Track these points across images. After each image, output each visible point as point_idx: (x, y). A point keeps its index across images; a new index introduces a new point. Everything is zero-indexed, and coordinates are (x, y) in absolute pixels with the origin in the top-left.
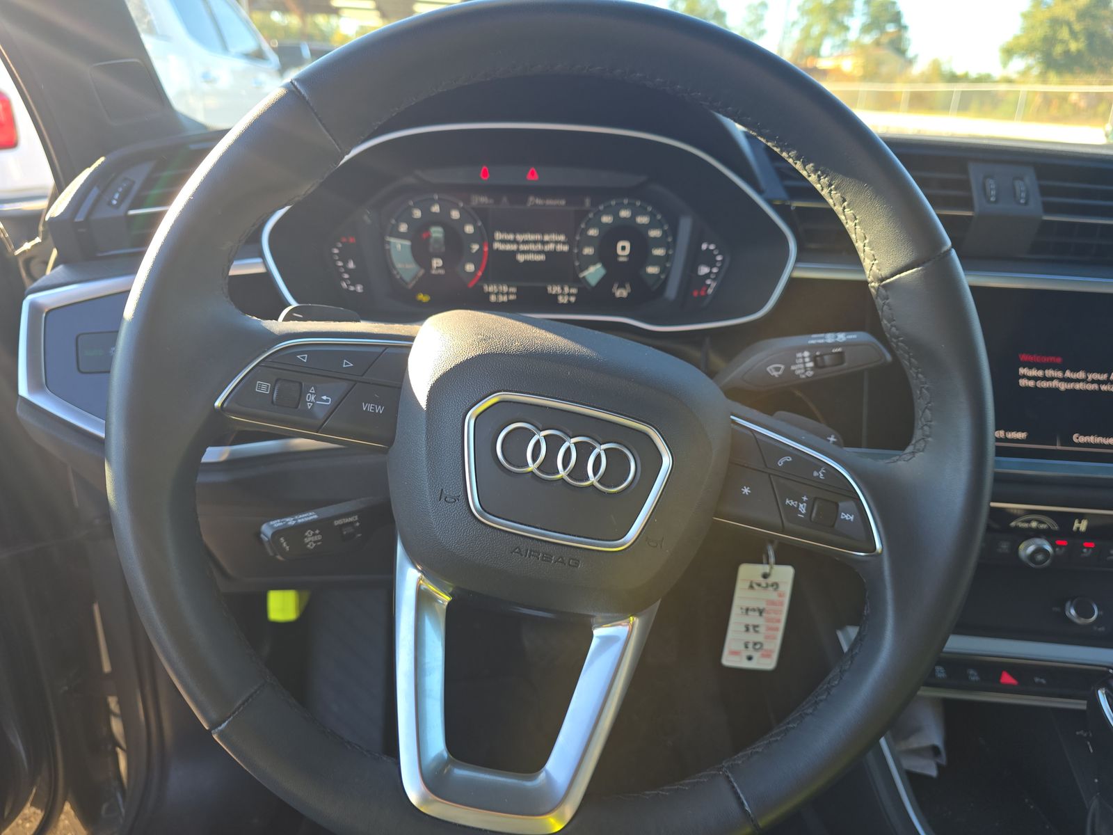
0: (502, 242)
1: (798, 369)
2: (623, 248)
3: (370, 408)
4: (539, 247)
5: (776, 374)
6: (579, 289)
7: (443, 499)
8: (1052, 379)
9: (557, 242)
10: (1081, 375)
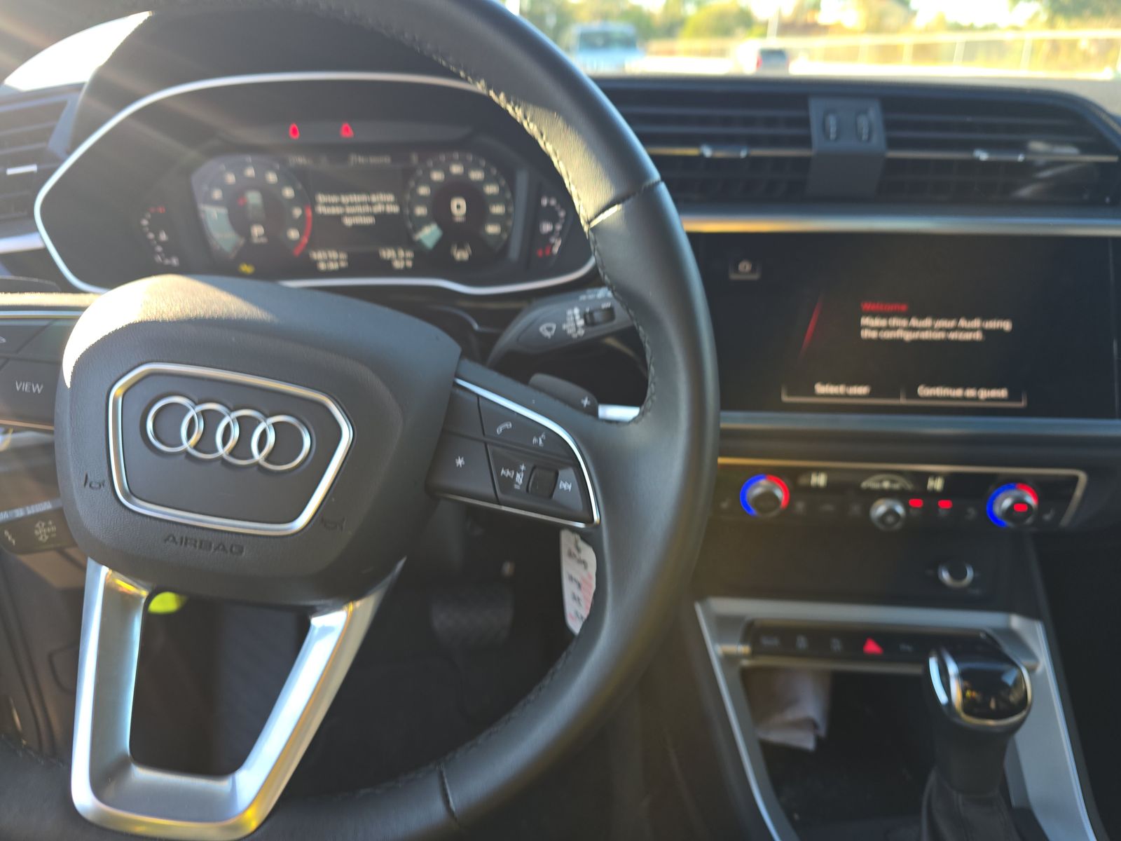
0: (326, 204)
1: (569, 327)
2: (458, 207)
3: (26, 387)
4: (367, 209)
5: (548, 334)
6: (415, 253)
7: (88, 486)
8: (896, 328)
9: (385, 203)
10: (927, 322)
